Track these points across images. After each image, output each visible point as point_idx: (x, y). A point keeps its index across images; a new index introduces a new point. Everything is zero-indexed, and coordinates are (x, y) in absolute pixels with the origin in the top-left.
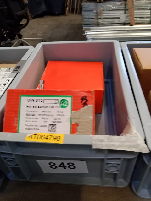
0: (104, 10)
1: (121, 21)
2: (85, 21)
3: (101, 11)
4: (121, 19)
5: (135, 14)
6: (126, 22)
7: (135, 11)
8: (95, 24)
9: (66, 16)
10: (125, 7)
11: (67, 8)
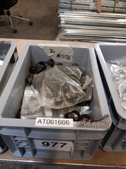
6: (94, 9)
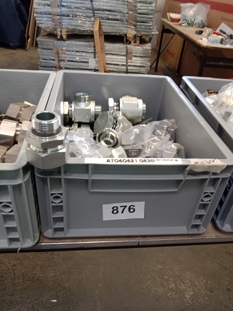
0: (66, 51)
1: (90, 66)
2: (41, 62)
3: (64, 51)
4: (90, 63)
5: (106, 59)
7: (107, 56)
8: (56, 67)
9: (26, 50)
10: (95, 50)
11: (29, 40)
